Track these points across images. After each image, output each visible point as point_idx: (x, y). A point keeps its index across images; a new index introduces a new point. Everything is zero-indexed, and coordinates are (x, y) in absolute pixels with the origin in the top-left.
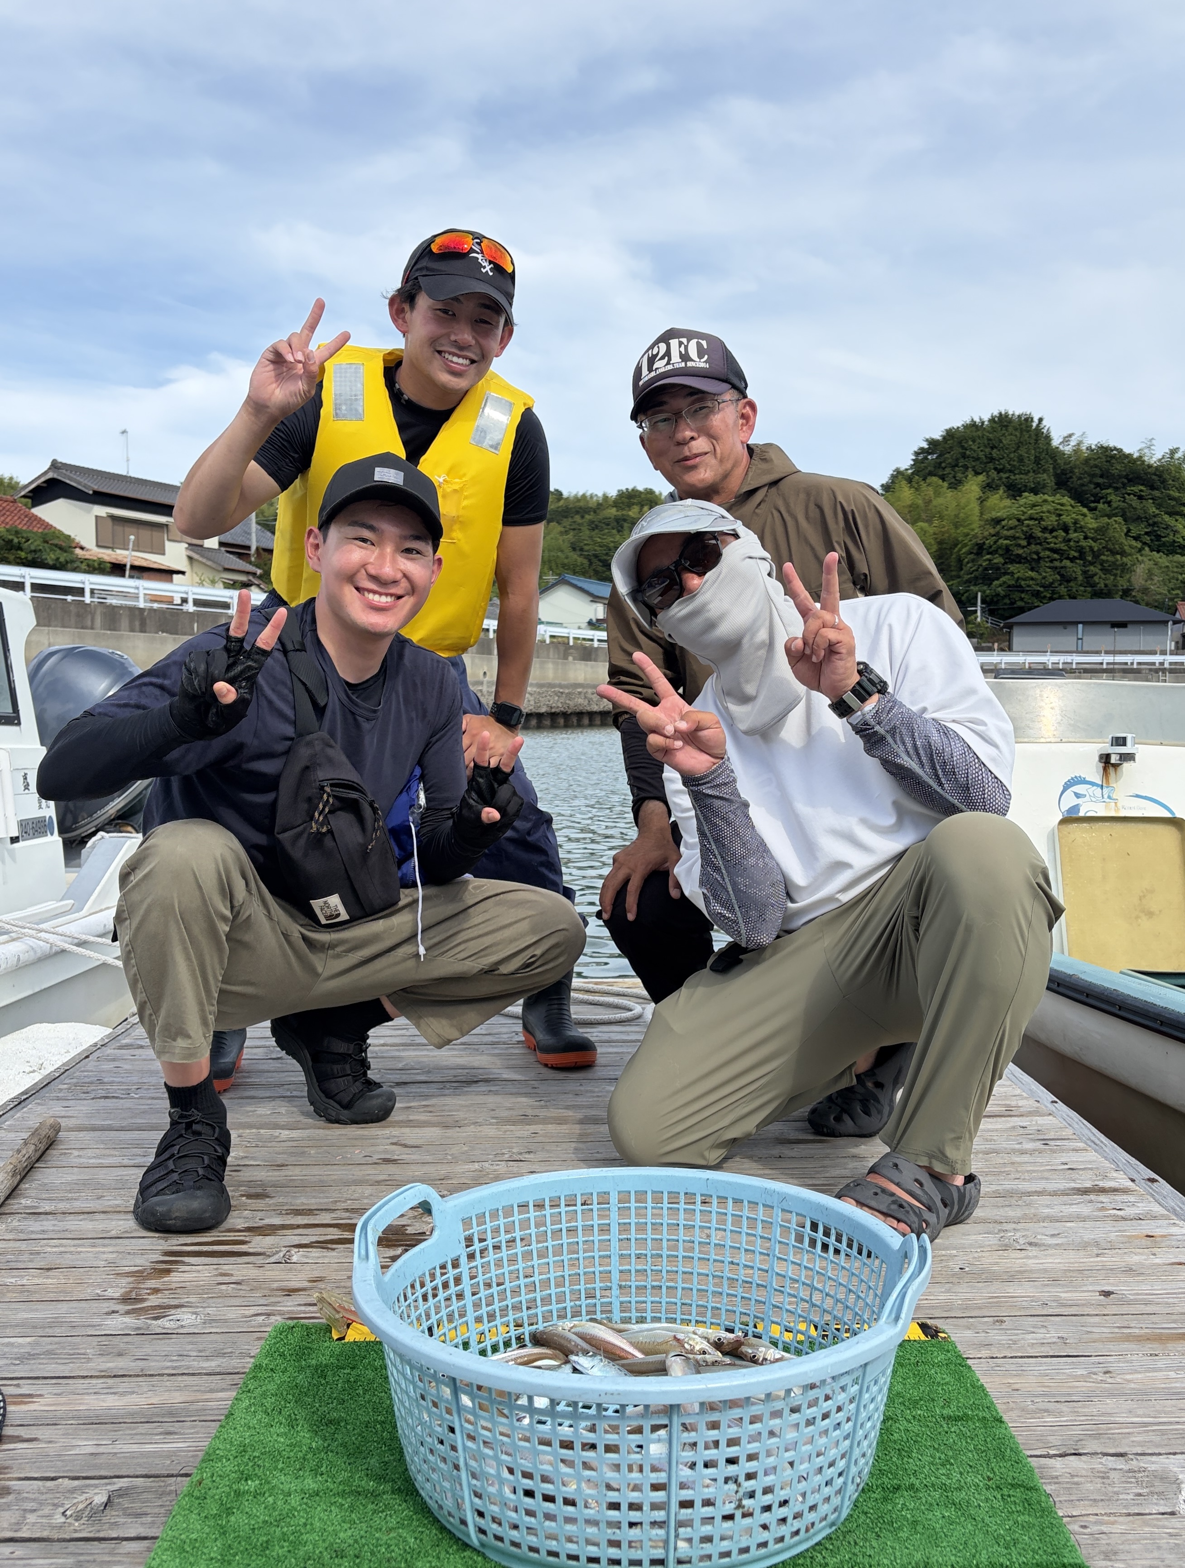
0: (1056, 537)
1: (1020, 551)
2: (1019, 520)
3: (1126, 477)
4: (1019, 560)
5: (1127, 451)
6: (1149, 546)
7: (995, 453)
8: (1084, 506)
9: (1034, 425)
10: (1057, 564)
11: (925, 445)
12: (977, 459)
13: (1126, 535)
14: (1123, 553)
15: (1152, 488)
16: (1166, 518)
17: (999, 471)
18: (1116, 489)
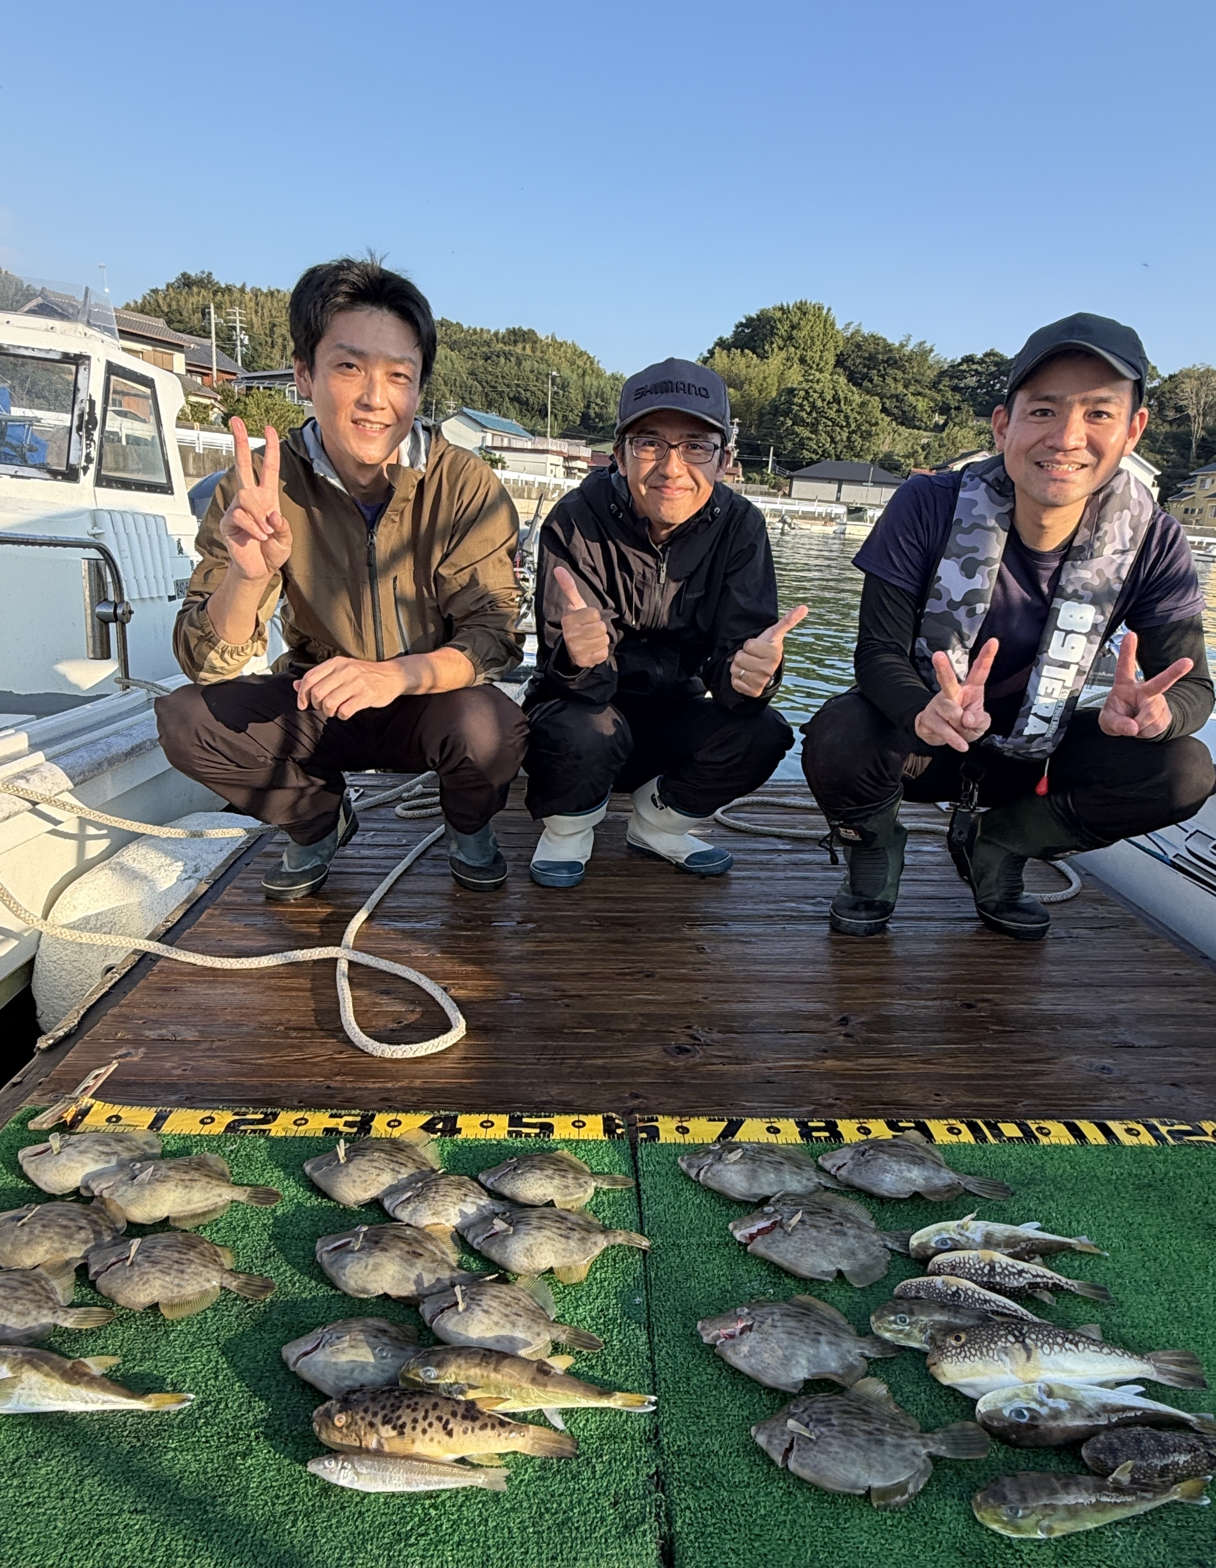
0: (831, 409)
1: (805, 416)
2: (807, 392)
3: (887, 362)
4: (803, 423)
5: (890, 341)
6: (896, 419)
7: (794, 333)
8: (854, 385)
9: (825, 312)
10: (829, 429)
11: (744, 321)
12: (782, 337)
13: (882, 411)
14: (877, 424)
15: (904, 372)
16: (911, 398)
17: (796, 348)
18: (879, 371)
